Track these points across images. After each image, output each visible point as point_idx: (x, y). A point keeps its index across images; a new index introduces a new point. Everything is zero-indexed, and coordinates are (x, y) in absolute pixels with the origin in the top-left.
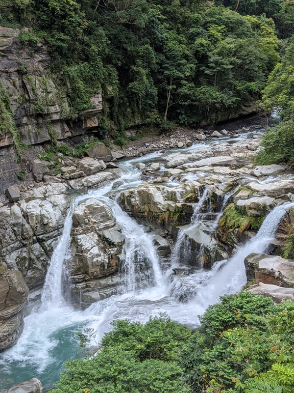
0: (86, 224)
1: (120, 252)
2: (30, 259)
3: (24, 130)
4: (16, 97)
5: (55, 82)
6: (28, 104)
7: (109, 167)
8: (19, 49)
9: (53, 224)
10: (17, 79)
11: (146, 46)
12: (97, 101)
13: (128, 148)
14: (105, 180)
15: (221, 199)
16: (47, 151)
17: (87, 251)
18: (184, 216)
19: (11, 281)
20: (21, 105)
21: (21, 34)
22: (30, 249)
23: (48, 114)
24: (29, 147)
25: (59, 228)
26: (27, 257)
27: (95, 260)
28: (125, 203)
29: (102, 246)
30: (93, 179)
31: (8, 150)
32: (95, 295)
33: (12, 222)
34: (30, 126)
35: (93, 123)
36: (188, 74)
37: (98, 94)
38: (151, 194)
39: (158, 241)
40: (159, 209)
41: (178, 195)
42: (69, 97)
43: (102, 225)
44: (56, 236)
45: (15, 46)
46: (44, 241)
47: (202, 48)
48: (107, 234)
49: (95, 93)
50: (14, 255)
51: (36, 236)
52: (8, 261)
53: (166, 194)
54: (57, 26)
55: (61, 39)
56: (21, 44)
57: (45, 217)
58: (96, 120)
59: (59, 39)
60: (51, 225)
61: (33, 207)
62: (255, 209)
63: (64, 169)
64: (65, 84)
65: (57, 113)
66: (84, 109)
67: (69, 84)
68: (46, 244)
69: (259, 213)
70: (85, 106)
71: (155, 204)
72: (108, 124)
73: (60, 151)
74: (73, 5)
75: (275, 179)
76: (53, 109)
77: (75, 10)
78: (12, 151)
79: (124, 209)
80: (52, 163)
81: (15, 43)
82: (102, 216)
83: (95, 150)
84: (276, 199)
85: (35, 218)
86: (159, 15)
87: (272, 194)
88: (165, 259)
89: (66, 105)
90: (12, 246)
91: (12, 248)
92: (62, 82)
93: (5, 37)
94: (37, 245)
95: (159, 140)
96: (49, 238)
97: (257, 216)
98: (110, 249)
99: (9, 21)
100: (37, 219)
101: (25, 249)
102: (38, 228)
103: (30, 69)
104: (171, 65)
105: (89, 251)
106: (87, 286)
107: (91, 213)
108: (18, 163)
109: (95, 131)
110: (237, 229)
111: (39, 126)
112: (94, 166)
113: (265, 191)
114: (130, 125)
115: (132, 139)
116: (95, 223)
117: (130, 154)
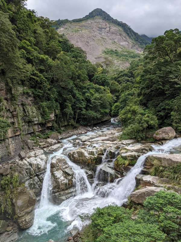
0: (57, 167)
1: (73, 178)
2: (34, 184)
3: (23, 128)
4: (21, 115)
5: (36, 108)
6: (25, 117)
7: (59, 142)
8: (23, 95)
10: (21, 107)
12: (52, 116)
14: (59, 147)
15: (114, 153)
16: (32, 136)
17: (59, 178)
18: (99, 161)
19: (30, 195)
20: (23, 118)
21: (24, 90)
22: (34, 179)
23: (33, 121)
24: (25, 135)
25: (45, 169)
26: (33, 183)
27: (63, 182)
28: (71, 157)
29: (65, 176)
30: (54, 147)
31: (19, 137)
32: (64, 198)
33: (25, 168)
34: (25, 126)
35: (50, 125)
36: (84, 106)
37: (53, 113)
38: (83, 153)
40: (87, 159)
41: (95, 153)
42: (42, 114)
43: (64, 167)
44: (44, 173)
48: (67, 170)
50: (27, 183)
51: (36, 173)
53: (89, 152)
54: (38, 87)
55: (39, 92)
57: (39, 164)
58: (51, 123)
60: (42, 168)
61: (33, 160)
62: (131, 157)
63: (41, 144)
65: (36, 121)
67: (41, 109)
68: (40, 176)
69: (132, 159)
70: (48, 118)
71: (85, 156)
72: (55, 125)
75: (133, 145)
76: (35, 119)
80: (35, 141)
81: (21, 93)
82: (64, 163)
83: (52, 136)
84: (138, 153)
85: (35, 165)
87: (137, 151)
88: (91, 180)
89: (40, 118)
90: (26, 178)
91: (26, 179)
92: (39, 109)
94: (36, 177)
96: (41, 174)
97: (132, 160)
98: (69, 177)
99: (19, 84)
100: (36, 166)
101: (32, 180)
102: (36, 170)
103: (27, 103)
104: (79, 103)
105: (60, 178)
106: (60, 194)
107: (59, 162)
108: (22, 142)
109: (50, 128)
110: (123, 165)
111: (29, 126)
112: (53, 142)
113: (133, 150)
114: (63, 125)
115: (64, 131)
116: (61, 166)
117: (64, 137)
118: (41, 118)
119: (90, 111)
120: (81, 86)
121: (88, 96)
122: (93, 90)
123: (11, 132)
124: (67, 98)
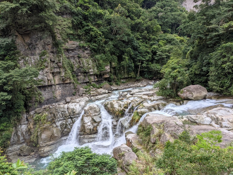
0: (88, 113)
1: (98, 125)
3: (79, 78)
4: (76, 66)
5: (92, 60)
6: (81, 68)
7: (109, 93)
8: (79, 49)
9: (77, 112)
10: (77, 59)
11: (129, 48)
12: (108, 68)
13: (120, 86)
14: (104, 97)
16: (87, 85)
17: (86, 123)
18: (122, 114)
19: (53, 132)
20: (78, 68)
21: (80, 44)
22: (67, 120)
23: (88, 72)
24: (80, 83)
25: (79, 114)
26: (65, 123)
27: (88, 127)
29: (92, 122)
30: (100, 97)
32: (86, 141)
33: (62, 110)
34: (81, 76)
35: (107, 76)
36: (147, 59)
37: (108, 65)
38: (113, 104)
39: (113, 122)
40: (116, 110)
41: (122, 105)
42: (97, 66)
43: (94, 114)
44: (77, 117)
45: (77, 48)
46: (73, 118)
47: (154, 49)
48: (95, 118)
49: (107, 65)
50: (60, 122)
51: (70, 116)
52: (57, 124)
53: (119, 105)
54: (93, 41)
56: (79, 47)
57: (74, 109)
58: (108, 75)
59: (93, 46)
60: (76, 112)
61: (71, 106)
62: (141, 113)
64: (96, 62)
65: (92, 72)
66: (102, 71)
67: (97, 62)
68: (73, 119)
70: (102, 70)
71: (114, 108)
72: (113, 77)
73: (92, 86)
74: (99, 33)
76: (90, 70)
77: (100, 35)
78: (71, 85)
79: (106, 109)
80: (87, 90)
81: (77, 47)
83: (104, 86)
86: (138, 37)
88: (114, 130)
91: (60, 120)
92: (94, 61)
93: (73, 44)
94: (70, 120)
95: (134, 84)
96: (75, 117)
98: (95, 124)
99: (76, 39)
100: (71, 110)
101: (65, 120)
102: (71, 113)
103: (83, 56)
104: (140, 56)
106: (84, 137)
107: (90, 109)
108: (74, 89)
111: (85, 76)
112: (102, 92)
113: (147, 106)
114: (123, 77)
115: (123, 83)
116: (91, 113)
117: (120, 88)
118: (96, 69)
119: (154, 64)
120: (150, 38)
121: (154, 48)
122: (164, 42)
123: (58, 80)
124: (125, 50)
